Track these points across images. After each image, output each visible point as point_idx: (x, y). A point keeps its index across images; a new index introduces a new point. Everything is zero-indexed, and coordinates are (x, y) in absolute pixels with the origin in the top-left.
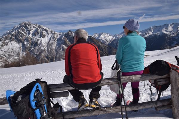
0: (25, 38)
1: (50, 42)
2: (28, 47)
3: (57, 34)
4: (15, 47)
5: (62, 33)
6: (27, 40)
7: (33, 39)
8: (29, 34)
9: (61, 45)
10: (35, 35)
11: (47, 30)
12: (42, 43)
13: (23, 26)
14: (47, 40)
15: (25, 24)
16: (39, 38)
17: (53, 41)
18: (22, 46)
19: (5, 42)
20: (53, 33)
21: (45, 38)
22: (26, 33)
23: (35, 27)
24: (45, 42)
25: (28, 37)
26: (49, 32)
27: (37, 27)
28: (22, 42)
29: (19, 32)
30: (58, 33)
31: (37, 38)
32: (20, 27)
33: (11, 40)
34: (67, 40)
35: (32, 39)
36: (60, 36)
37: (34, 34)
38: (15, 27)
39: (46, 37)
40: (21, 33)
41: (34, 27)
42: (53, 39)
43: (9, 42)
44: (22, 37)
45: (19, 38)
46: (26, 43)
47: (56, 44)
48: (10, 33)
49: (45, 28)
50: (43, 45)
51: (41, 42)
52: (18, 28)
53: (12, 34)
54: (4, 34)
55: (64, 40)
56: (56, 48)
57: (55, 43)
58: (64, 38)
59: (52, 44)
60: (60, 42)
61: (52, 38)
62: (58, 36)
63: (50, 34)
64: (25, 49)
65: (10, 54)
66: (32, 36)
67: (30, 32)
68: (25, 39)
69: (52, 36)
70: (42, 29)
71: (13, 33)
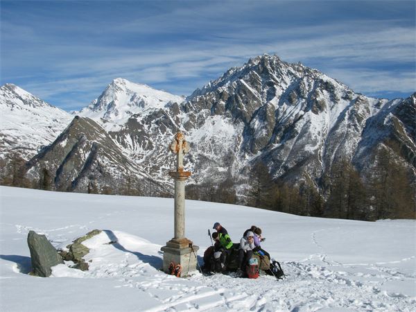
0: (257, 109)
1: (339, 131)
2: (262, 139)
3: (366, 102)
4: (222, 136)
5: (384, 101)
6: (262, 114)
7: (281, 114)
8: (271, 94)
9: (376, 145)
10: (290, 102)
11: (333, 87)
12: (311, 130)
13: (255, 68)
14: (327, 120)
15: (263, 61)
16: (302, 112)
17: (349, 126)
18: (243, 135)
19: (197, 115)
20: (354, 97)
21: (321, 114)
22: (262, 93)
23: (291, 74)
24: (319, 129)
25: (266, 105)
26: (339, 95)
27: (299, 75)
28: (244, 121)
29: (241, 88)
30: (371, 101)
31: (296, 112)
32: (247, 70)
33: (215, 110)
34: (402, 130)
35: (277, 112)
36: (378, 111)
37: (287, 98)
38: (231, 72)
39: (327, 109)
40: (245, 91)
41: (289, 73)
42: (350, 118)
43: (207, 115)
44: (247, 103)
45: (240, 106)
46: (256, 124)
47: (358, 139)
48: (214, 89)
49: (325, 78)
50: (313, 138)
51: (308, 128)
52: (238, 75)
53: (221, 91)
54: (198, 92)
55: (392, 129)
56: (355, 153)
57: (355, 136)
58: (391, 120)
59: (346, 136)
60: (374, 134)
61: (346, 117)
62: (368, 111)
63: (342, 100)
64: (252, 145)
65: (205, 154)
66: (280, 104)
67: (274, 90)
68: (257, 111)
69: (347, 108)
70: (316, 83)
71: (225, 89)
